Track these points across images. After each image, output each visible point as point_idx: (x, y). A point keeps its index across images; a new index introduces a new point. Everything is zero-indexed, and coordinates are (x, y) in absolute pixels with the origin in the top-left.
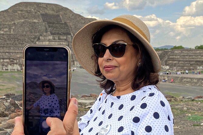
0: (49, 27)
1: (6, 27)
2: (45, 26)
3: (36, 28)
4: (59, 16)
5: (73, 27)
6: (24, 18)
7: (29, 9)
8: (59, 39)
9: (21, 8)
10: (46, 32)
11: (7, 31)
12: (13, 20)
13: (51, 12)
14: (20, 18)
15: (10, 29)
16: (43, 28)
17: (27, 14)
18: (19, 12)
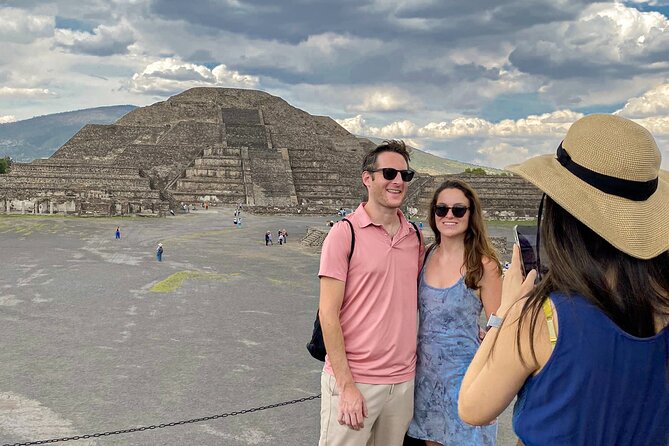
0: (228, 132)
1: (148, 133)
2: (221, 131)
3: (201, 135)
4: (257, 111)
5: (276, 132)
6: (188, 115)
7: (203, 100)
8: (225, 154)
9: (189, 99)
10: (221, 141)
11: (148, 140)
12: (166, 120)
13: (242, 105)
14: (181, 116)
15: (154, 136)
16: (216, 134)
17: (195, 108)
18: (182, 106)
